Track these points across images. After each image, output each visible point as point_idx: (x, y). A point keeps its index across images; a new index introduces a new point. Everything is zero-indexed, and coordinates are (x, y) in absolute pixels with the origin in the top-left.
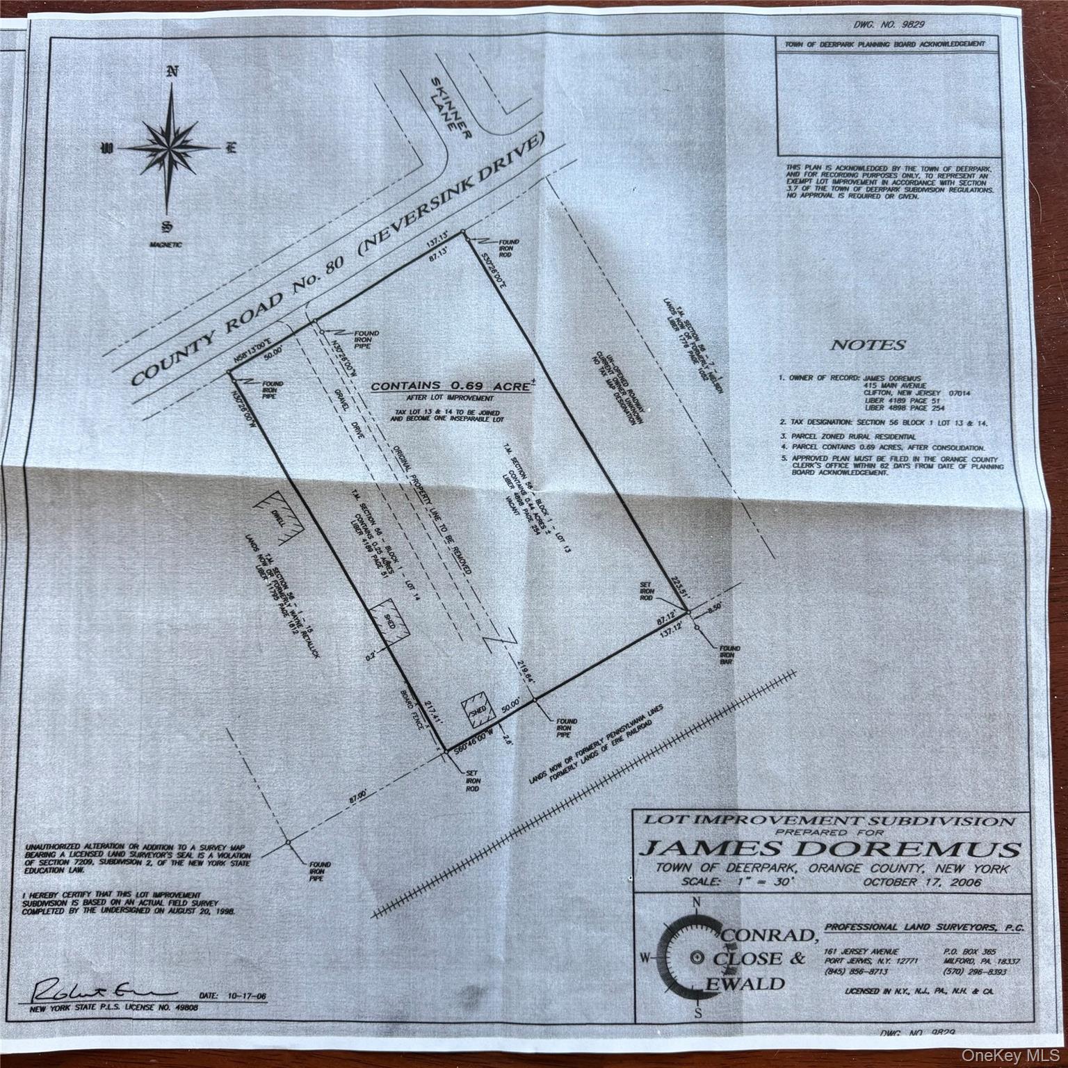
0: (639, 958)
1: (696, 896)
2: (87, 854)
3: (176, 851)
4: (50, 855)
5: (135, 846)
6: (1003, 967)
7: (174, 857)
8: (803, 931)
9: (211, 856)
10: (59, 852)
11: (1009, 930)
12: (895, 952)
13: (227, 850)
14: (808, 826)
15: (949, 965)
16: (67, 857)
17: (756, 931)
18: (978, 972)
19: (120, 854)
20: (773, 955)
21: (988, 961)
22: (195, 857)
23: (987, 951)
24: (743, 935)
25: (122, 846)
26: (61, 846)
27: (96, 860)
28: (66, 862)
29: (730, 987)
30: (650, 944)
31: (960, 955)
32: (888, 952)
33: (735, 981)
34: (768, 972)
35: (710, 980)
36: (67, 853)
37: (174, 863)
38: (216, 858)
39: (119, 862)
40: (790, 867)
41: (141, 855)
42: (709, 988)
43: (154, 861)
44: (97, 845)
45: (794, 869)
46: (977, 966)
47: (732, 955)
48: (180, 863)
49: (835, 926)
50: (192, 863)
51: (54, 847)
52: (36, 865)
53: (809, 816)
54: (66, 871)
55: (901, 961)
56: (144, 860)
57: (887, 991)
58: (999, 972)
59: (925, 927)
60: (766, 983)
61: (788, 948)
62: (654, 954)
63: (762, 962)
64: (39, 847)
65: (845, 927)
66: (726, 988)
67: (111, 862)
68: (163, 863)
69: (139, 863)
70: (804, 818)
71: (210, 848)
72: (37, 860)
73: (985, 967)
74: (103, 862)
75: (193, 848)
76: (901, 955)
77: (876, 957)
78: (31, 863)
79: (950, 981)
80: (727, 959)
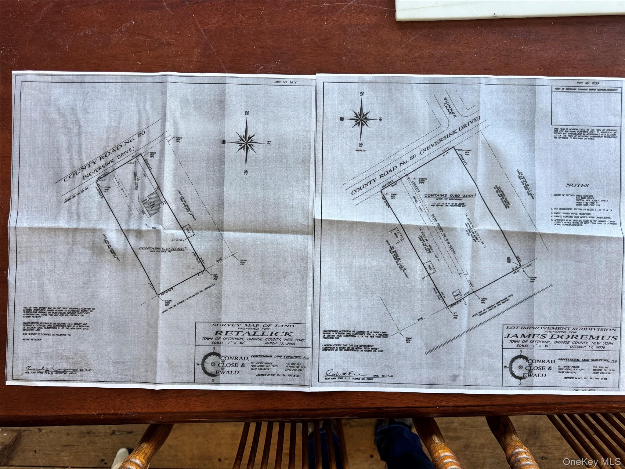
0: (504, 367)
1: (521, 350)
2: (340, 334)
3: (366, 333)
4: (330, 333)
5: (354, 331)
6: (610, 372)
7: (366, 335)
8: (552, 360)
9: (376, 335)
10: (332, 333)
11: (613, 361)
12: (579, 367)
13: (381, 333)
14: (554, 330)
15: (594, 371)
16: (334, 334)
17: (538, 360)
18: (603, 373)
19: (350, 334)
20: (543, 367)
21: (606, 370)
22: (372, 335)
23: (606, 367)
24: (534, 361)
25: (350, 331)
26: (333, 331)
27: (343, 335)
28: (334, 336)
29: (530, 376)
30: (507, 363)
31: (598, 368)
32: (577, 367)
33: (531, 374)
34: (542, 372)
35: (524, 374)
36: (334, 333)
37: (366, 336)
38: (378, 335)
39: (349, 336)
40: (549, 342)
41: (356, 334)
42: (524, 376)
43: (360, 336)
44: (343, 331)
45: (550, 342)
46: (603, 371)
47: (531, 367)
48: (367, 337)
49: (561, 359)
50: (371, 337)
51: (331, 331)
52: (326, 336)
53: (555, 327)
54: (334, 338)
55: (580, 370)
56: (357, 336)
57: (576, 378)
58: (609, 373)
59: (588, 360)
60: (540, 375)
61: (547, 365)
62: (508, 366)
63: (539, 369)
64: (327, 331)
65: (564, 359)
66: (529, 376)
67: (347, 336)
68: (362, 336)
69: (355, 336)
70: (553, 328)
71: (376, 332)
72: (326, 335)
73: (605, 372)
74: (344, 336)
75: (371, 332)
76: (580, 368)
77: (573, 368)
78: (324, 336)
79: (595, 376)
80: (529, 368)
